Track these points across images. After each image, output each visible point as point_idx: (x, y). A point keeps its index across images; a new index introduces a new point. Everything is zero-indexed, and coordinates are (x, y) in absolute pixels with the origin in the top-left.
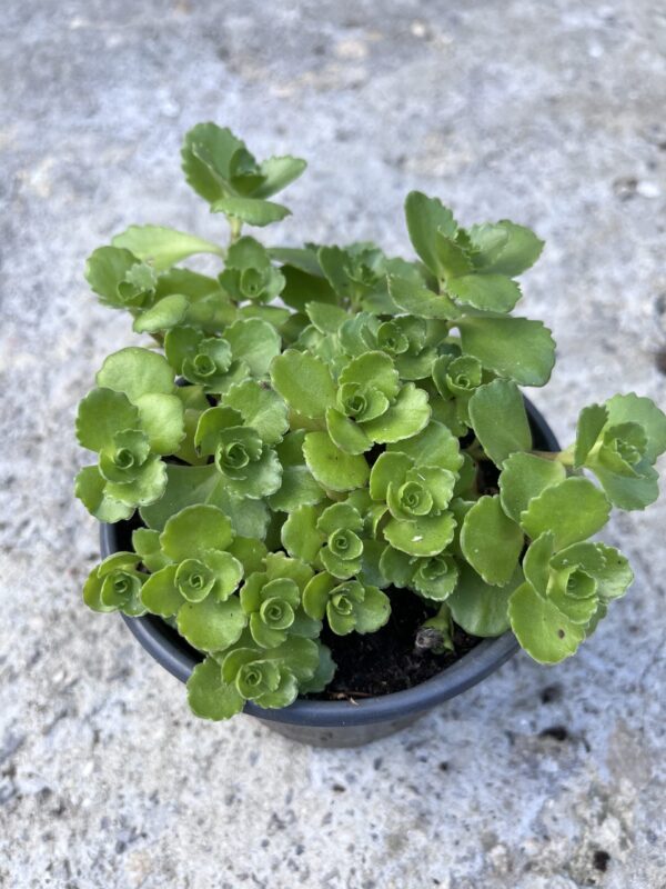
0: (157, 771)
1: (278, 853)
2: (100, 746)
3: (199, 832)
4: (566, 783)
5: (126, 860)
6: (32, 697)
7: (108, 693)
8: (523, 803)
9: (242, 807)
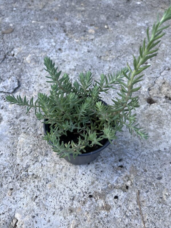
0: (53, 171)
1: (73, 184)
2: (43, 167)
3: (60, 180)
4: (122, 175)
5: (47, 185)
6: (31, 158)
7: (44, 158)
8: (114, 177)
9: (67, 177)
